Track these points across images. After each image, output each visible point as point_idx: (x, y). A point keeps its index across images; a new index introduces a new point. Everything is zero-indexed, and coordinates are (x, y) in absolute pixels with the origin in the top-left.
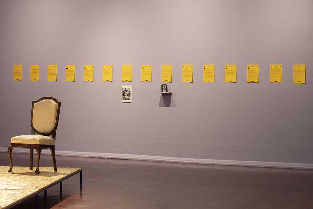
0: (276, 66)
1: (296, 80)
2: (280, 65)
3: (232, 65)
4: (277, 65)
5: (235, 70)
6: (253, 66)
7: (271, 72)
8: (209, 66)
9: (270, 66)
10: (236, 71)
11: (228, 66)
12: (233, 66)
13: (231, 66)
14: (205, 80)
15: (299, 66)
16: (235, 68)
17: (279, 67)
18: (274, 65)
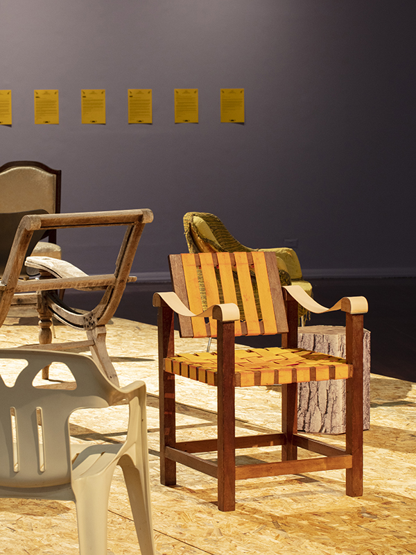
0: (186, 92)
1: (226, 118)
2: (195, 90)
3: (96, 91)
4: (189, 90)
5: (102, 100)
6: (140, 92)
7: (176, 103)
8: (46, 93)
9: (175, 93)
10: (104, 102)
11: (87, 92)
12: (98, 91)
13: (93, 93)
14: (41, 120)
15: (232, 92)
16: (103, 97)
17: (193, 94)
18: (184, 90)
